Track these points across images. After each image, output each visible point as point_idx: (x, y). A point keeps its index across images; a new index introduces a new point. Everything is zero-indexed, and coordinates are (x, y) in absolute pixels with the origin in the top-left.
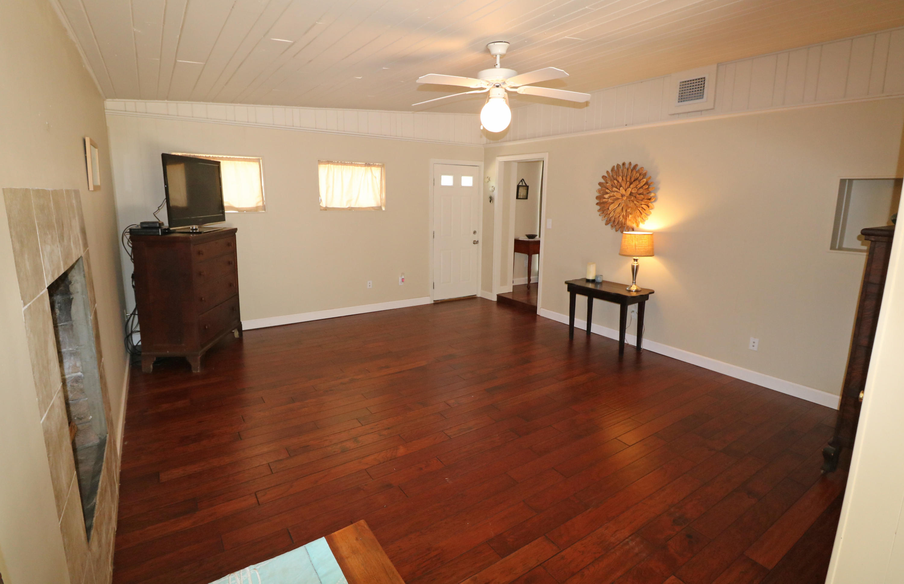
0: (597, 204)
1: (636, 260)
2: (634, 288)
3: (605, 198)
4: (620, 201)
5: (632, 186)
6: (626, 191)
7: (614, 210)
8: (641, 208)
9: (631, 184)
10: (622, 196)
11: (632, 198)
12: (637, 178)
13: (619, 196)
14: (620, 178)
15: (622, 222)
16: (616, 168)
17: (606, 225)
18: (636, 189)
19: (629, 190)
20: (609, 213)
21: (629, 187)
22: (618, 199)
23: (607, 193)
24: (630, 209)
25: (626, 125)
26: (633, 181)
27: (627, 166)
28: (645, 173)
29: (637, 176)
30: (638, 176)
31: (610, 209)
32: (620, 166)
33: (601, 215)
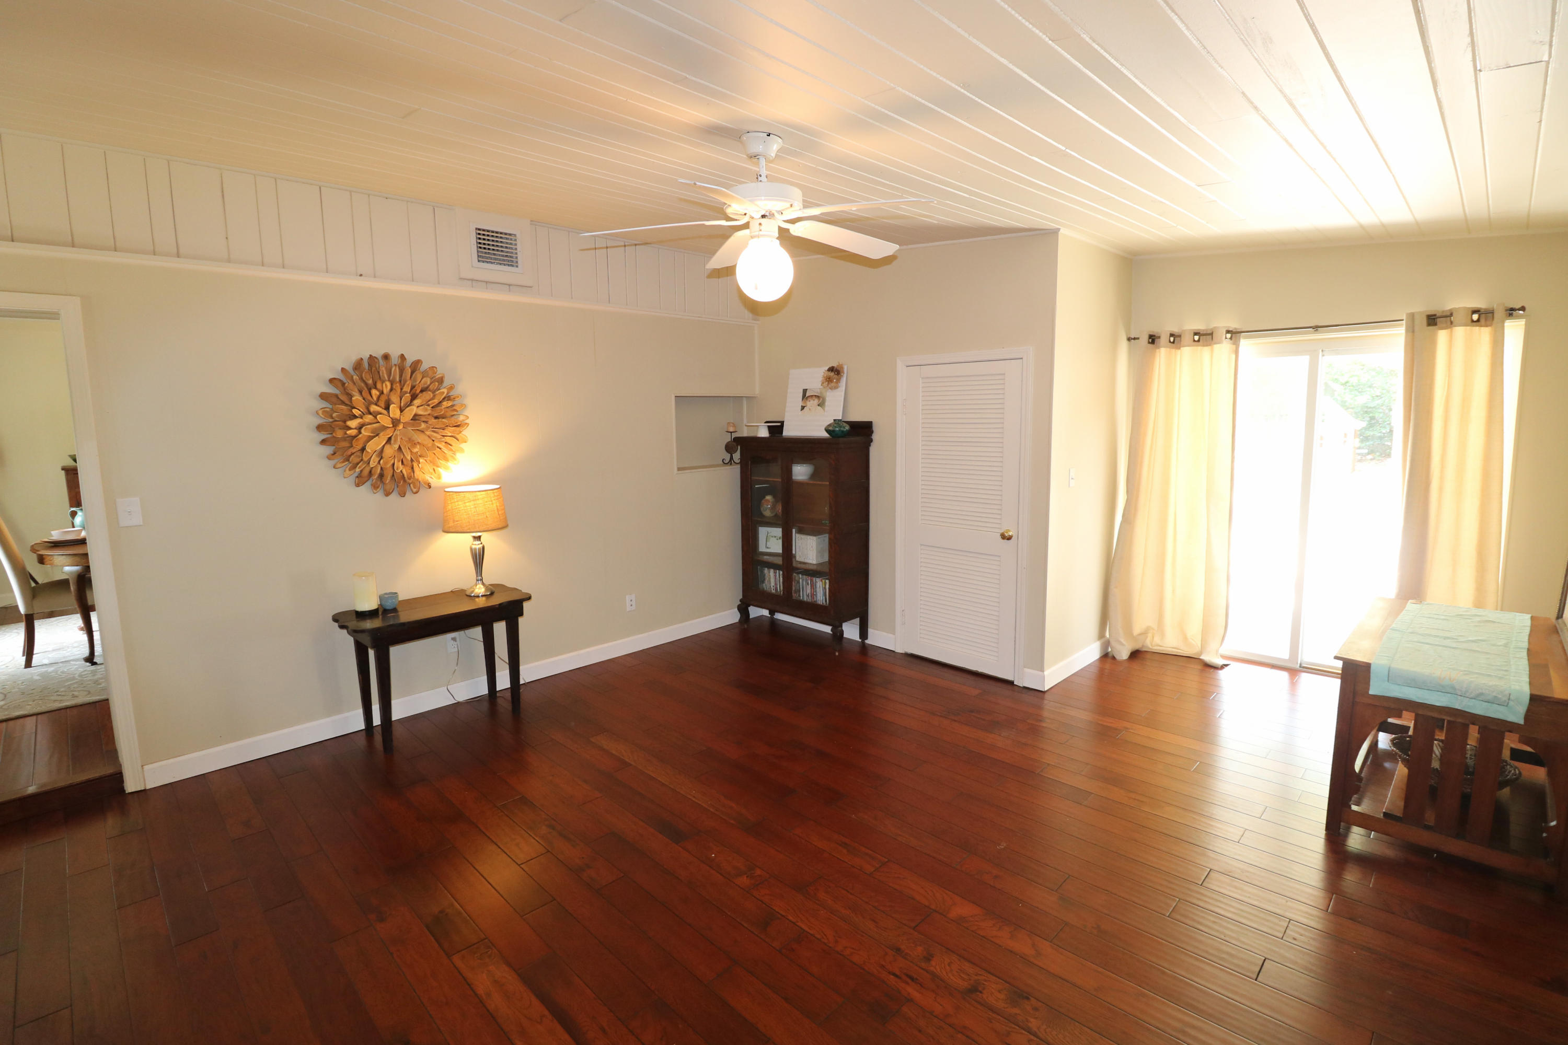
0: (323, 442)
1: (479, 538)
2: (480, 590)
3: (350, 428)
4: (389, 433)
5: (417, 402)
6: (401, 411)
7: (381, 453)
8: (444, 444)
9: (414, 397)
10: (395, 423)
11: (421, 425)
12: (426, 386)
13: (384, 420)
14: (386, 385)
15: (403, 475)
16: (366, 365)
17: (358, 485)
18: (429, 408)
19: (413, 410)
20: (365, 459)
21: (410, 404)
22: (384, 428)
23: (355, 417)
24: (418, 446)
25: (361, 275)
26: (418, 391)
27: (395, 360)
28: (439, 378)
29: (426, 383)
30: (429, 383)
31: (368, 449)
32: (376, 360)
33: (339, 465)
